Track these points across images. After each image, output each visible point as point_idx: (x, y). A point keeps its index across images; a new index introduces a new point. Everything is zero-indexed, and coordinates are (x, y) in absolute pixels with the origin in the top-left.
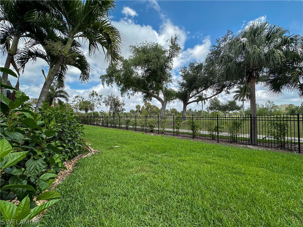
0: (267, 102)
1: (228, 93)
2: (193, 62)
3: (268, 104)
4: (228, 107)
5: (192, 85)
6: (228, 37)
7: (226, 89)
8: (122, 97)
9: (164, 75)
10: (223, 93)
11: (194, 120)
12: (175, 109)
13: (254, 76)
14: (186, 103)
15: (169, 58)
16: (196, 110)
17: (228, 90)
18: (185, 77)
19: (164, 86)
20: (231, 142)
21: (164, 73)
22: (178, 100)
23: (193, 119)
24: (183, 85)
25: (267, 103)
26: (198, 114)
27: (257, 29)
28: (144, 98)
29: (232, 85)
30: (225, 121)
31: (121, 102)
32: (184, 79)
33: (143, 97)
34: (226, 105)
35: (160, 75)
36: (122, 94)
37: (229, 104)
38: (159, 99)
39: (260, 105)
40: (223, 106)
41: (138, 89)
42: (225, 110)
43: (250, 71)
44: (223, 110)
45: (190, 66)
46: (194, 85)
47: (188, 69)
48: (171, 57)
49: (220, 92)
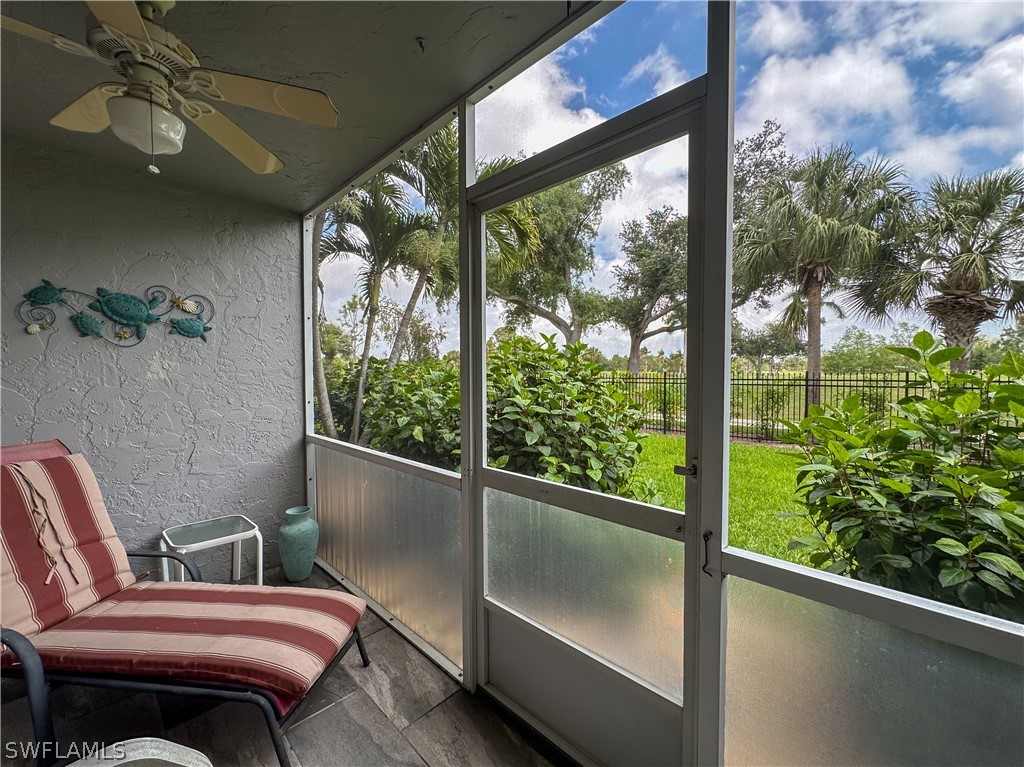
0: (897, 327)
1: (765, 304)
2: (662, 210)
3: (900, 332)
4: (766, 343)
5: (658, 282)
6: (769, 139)
7: (758, 293)
8: (440, 312)
9: (573, 251)
10: (751, 303)
11: (667, 385)
12: (597, 350)
13: (819, 280)
14: (638, 334)
15: (590, 199)
17: (766, 297)
18: (638, 253)
19: (574, 282)
20: (759, 439)
21: (574, 245)
22: (613, 323)
23: (665, 383)
24: (629, 280)
25: (896, 330)
26: (671, 365)
27: (829, 162)
28: (508, 317)
29: (778, 282)
31: (435, 328)
32: (633, 261)
33: (506, 314)
34: (763, 339)
35: (565, 252)
36: (439, 304)
37: (772, 336)
38: (558, 323)
39: (873, 336)
40: (751, 342)
41: (496, 293)
42: (759, 353)
43: (809, 267)
44: (751, 354)
45: (652, 221)
46: (665, 285)
47: (644, 231)
48: (599, 196)
49: (742, 302)
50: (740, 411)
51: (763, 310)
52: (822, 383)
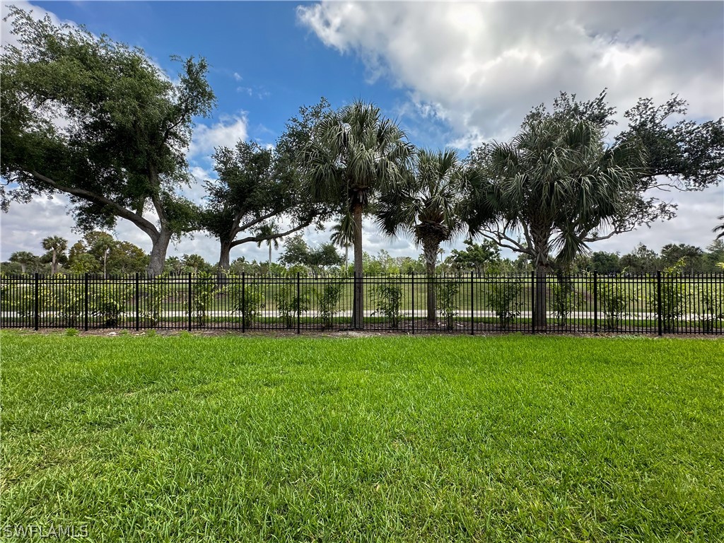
1: (321, 227)
3: (381, 255)
4: (321, 257)
5: (243, 198)
7: (317, 219)
10: (312, 225)
11: (246, 285)
12: (200, 257)
13: (361, 201)
14: (227, 244)
15: (177, 110)
16: (255, 262)
17: (322, 222)
18: (227, 174)
20: (323, 329)
21: (162, 149)
22: (207, 233)
23: (243, 283)
24: (219, 194)
25: (379, 253)
26: (260, 270)
27: (366, 114)
29: (329, 212)
30: (312, 285)
32: (223, 179)
33: (78, 212)
34: (318, 254)
35: (149, 154)
37: (323, 252)
38: (144, 225)
40: (312, 255)
41: (50, 180)
42: (317, 264)
43: (354, 190)
44: (312, 264)
45: (240, 150)
46: (249, 200)
47: (234, 157)
48: (187, 110)
49: (307, 224)
50: (308, 306)
51: (320, 231)
52: (365, 281)
